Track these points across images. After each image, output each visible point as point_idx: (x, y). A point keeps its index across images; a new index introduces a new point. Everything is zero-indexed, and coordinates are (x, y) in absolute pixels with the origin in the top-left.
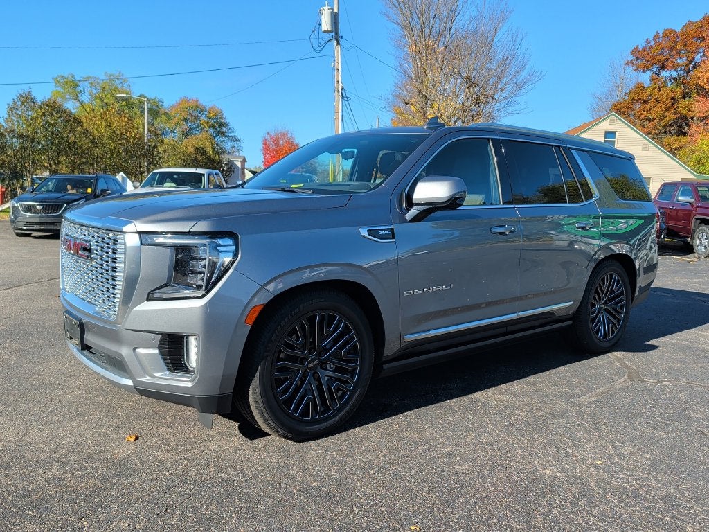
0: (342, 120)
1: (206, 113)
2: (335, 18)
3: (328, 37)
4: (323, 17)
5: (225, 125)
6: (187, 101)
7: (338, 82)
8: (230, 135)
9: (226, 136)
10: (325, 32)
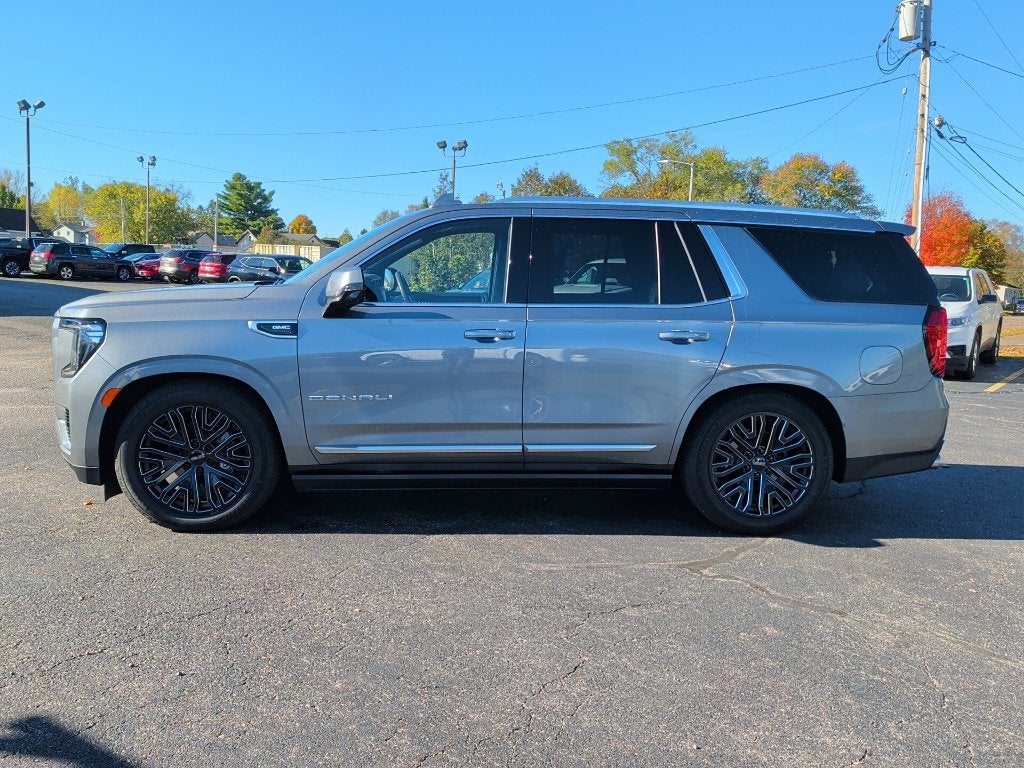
0: (927, 176)
1: (830, 174)
2: (924, 16)
3: (912, 45)
4: (901, 16)
5: (857, 191)
6: (803, 158)
7: (923, 115)
8: (865, 205)
9: (858, 208)
10: (903, 39)
